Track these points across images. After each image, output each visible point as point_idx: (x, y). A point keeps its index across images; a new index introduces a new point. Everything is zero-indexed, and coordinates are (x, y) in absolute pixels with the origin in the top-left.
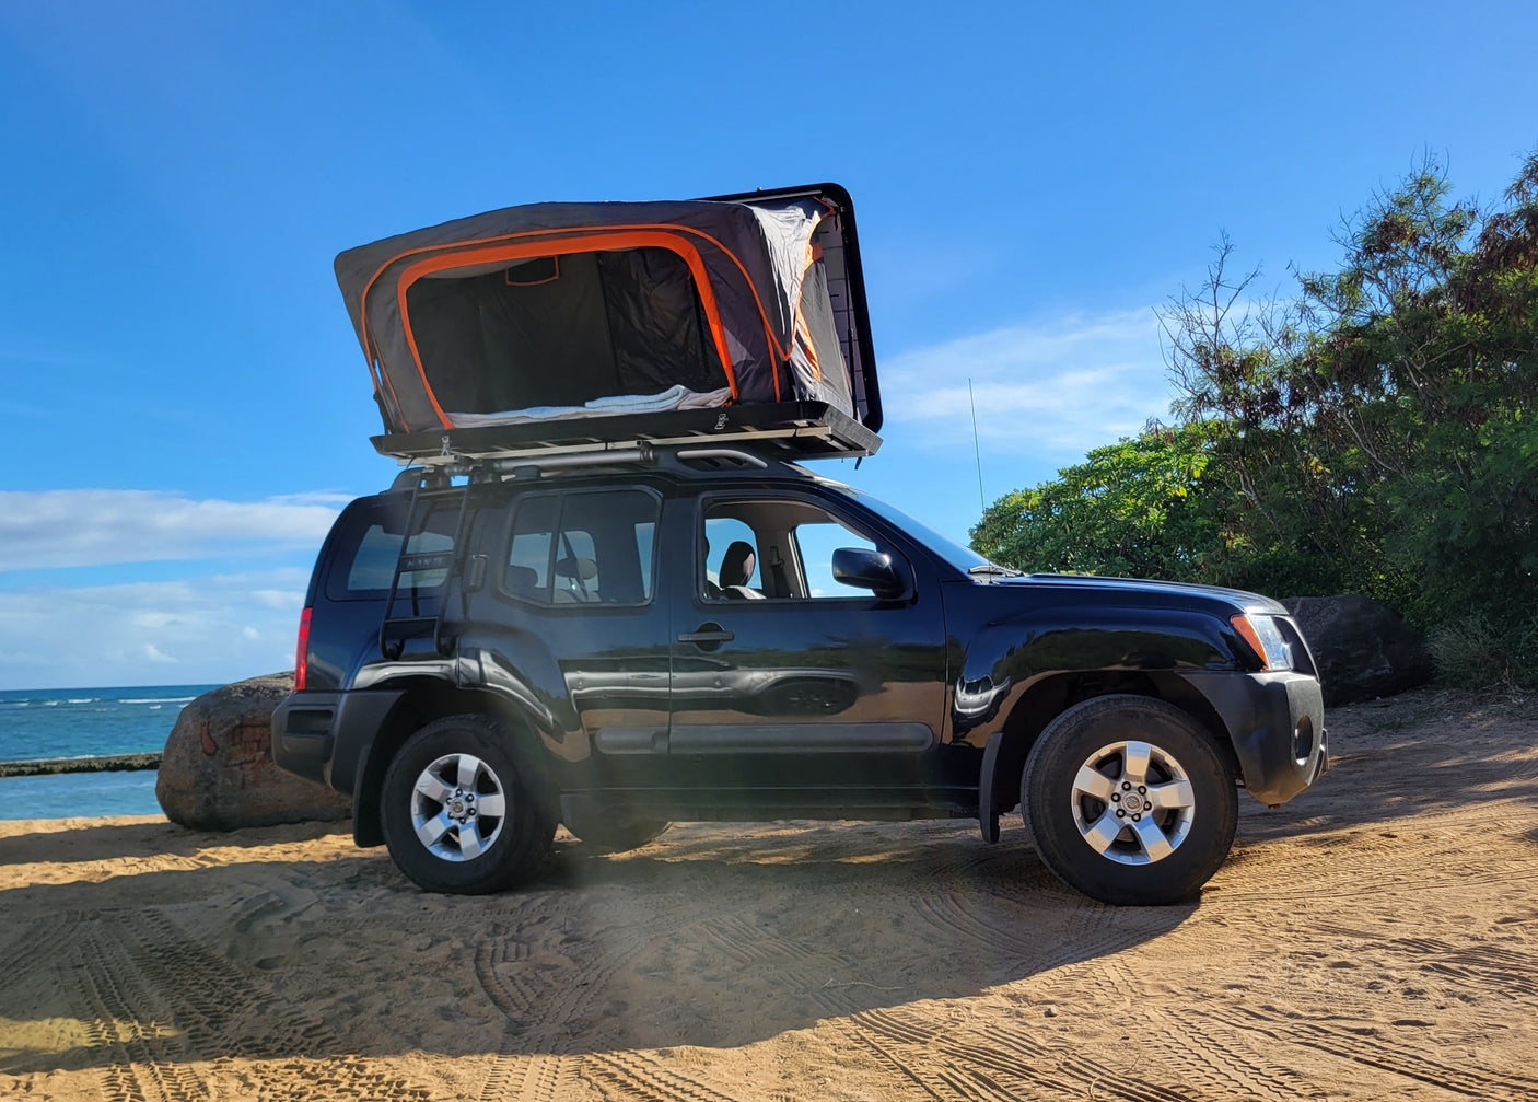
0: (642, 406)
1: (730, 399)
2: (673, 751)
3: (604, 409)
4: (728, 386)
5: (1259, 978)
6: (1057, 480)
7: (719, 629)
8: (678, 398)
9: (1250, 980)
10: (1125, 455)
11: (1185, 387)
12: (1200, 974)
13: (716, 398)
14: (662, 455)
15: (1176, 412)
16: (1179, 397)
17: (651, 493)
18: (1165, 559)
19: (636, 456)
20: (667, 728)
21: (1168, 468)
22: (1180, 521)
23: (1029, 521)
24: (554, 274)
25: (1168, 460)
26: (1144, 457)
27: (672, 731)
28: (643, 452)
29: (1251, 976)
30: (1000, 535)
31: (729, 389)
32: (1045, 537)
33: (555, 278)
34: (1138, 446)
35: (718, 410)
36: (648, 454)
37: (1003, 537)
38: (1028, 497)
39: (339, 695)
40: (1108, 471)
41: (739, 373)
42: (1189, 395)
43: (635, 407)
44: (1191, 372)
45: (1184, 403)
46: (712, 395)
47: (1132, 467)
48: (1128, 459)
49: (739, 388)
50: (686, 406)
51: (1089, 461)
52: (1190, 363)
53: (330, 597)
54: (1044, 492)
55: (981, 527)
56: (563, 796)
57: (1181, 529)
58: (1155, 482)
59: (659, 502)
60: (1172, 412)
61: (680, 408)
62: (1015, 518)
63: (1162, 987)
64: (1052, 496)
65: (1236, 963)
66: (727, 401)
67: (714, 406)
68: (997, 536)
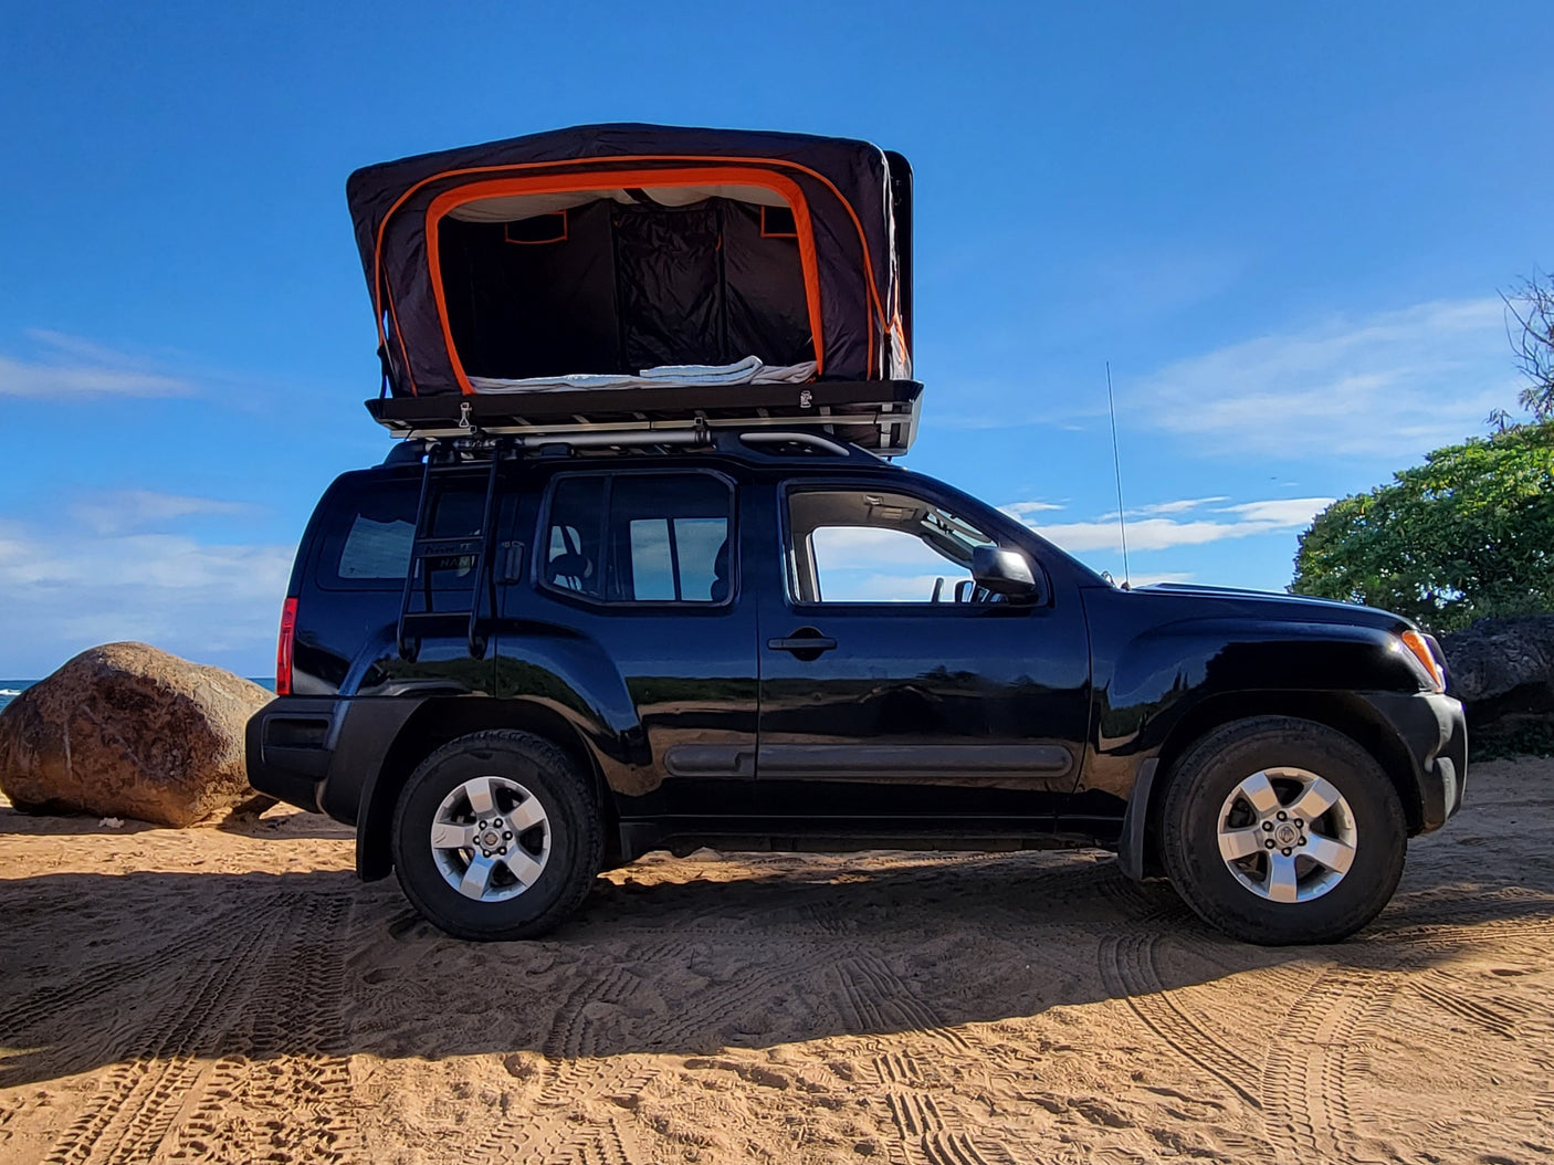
0: (710, 378)
1: (815, 374)
2: (760, 774)
3: (662, 380)
4: (815, 359)
5: (1540, 1149)
6: (1395, 485)
7: (817, 635)
8: (750, 370)
9: (1527, 1152)
10: (1469, 455)
11: (1537, 374)
12: (1450, 1127)
13: (799, 372)
14: (721, 436)
15: (1525, 403)
16: (1531, 386)
17: (721, 478)
18: (1516, 563)
19: (691, 437)
20: (754, 747)
21: (1521, 467)
22: (1535, 522)
23: (1362, 526)
24: (563, 234)
25: (1520, 458)
26: (1491, 456)
27: (760, 751)
28: (699, 432)
29: (1528, 1145)
30: (1330, 540)
31: (814, 363)
32: (1377, 541)
33: (565, 238)
34: (1488, 445)
35: (801, 387)
36: (705, 436)
37: (1333, 543)
38: (1360, 502)
39: (337, 702)
40: (1451, 471)
41: (830, 344)
42: (1542, 383)
43: (700, 379)
44: (1545, 358)
45: (1537, 392)
46: (796, 368)
47: (1477, 467)
48: (1473, 459)
49: (826, 362)
50: (761, 379)
51: (1428, 463)
52: (1543, 347)
53: (322, 586)
54: (1379, 497)
55: (1308, 534)
56: (621, 824)
57: (1536, 531)
58: (1504, 482)
59: (732, 488)
60: (1522, 402)
61: (754, 382)
62: (1347, 523)
63: (1383, 1147)
64: (1386, 501)
65: (1512, 1112)
66: (811, 377)
67: (796, 381)
68: (1327, 541)
